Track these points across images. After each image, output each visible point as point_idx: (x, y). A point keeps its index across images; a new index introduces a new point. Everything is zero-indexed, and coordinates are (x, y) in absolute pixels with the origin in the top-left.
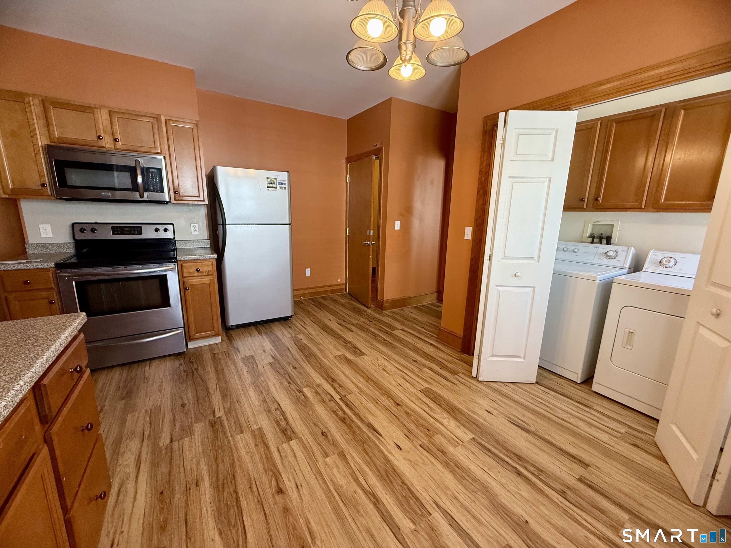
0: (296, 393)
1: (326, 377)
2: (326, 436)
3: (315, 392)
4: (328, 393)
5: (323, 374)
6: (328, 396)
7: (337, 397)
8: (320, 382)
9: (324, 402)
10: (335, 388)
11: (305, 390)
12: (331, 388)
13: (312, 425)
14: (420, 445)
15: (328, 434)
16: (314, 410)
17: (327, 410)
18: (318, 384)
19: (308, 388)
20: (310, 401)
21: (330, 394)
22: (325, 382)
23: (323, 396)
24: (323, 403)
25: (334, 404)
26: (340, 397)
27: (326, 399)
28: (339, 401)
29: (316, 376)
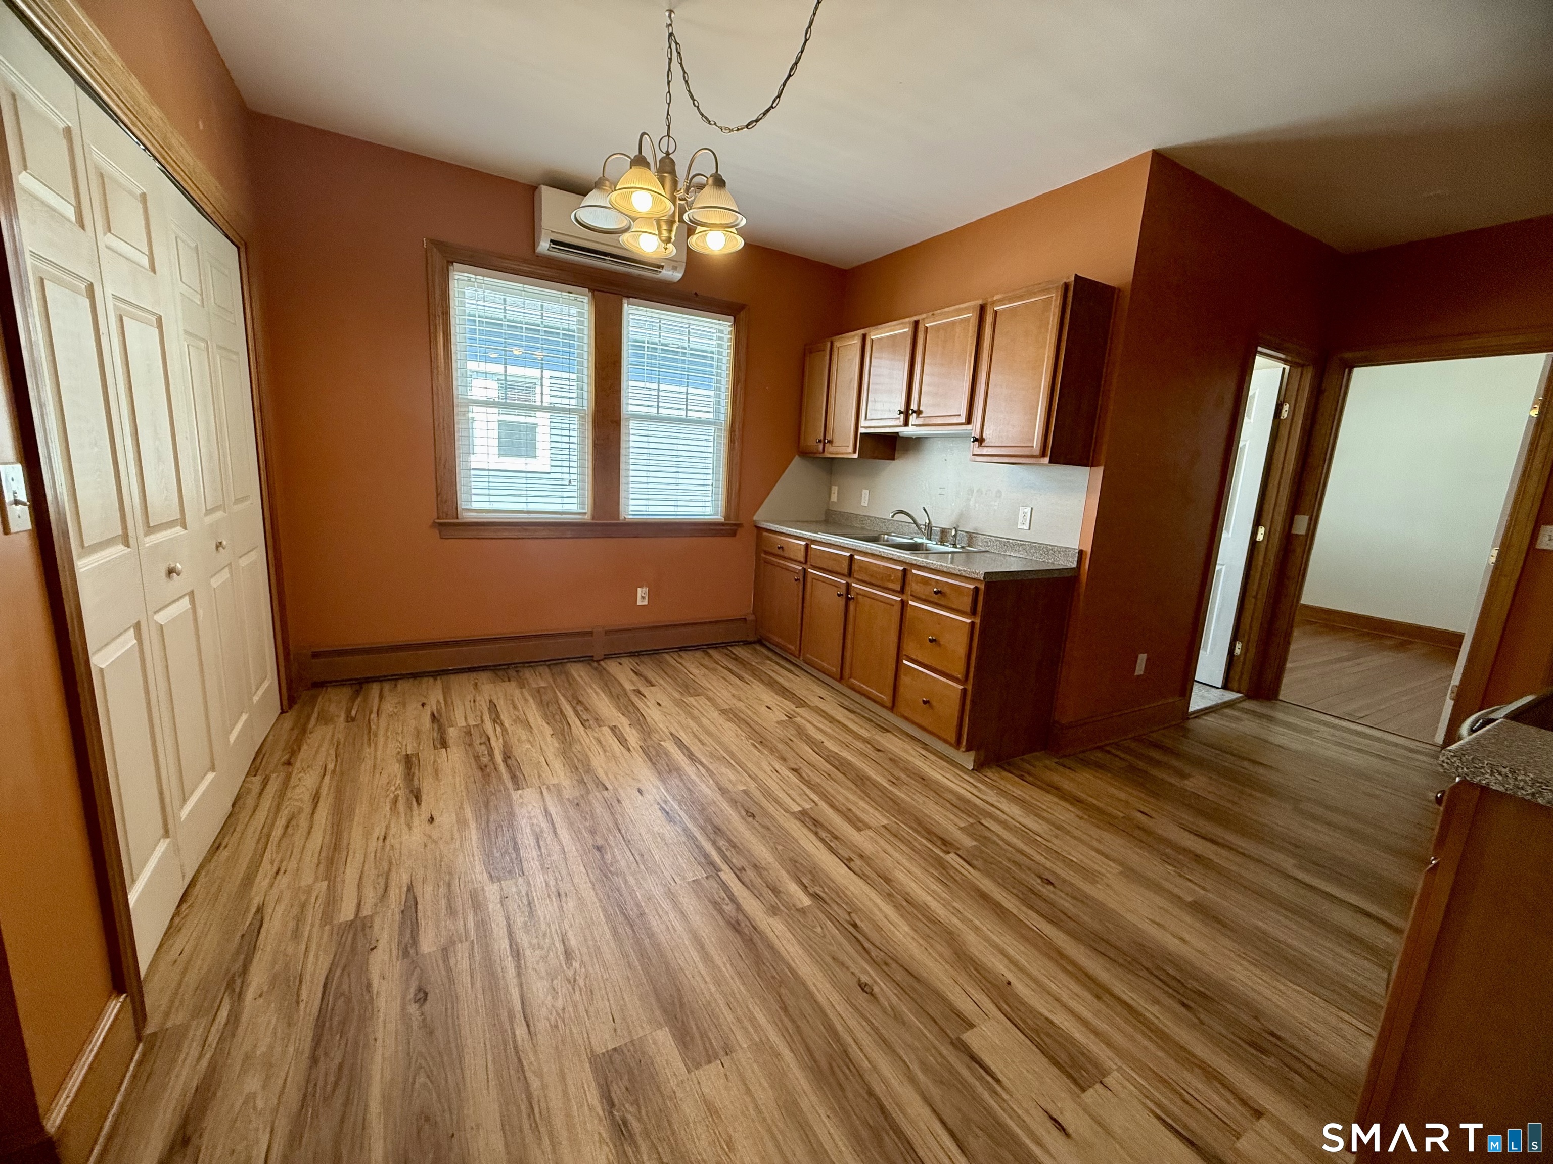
0: (825, 892)
1: (756, 937)
2: (747, 812)
3: (780, 892)
4: (748, 888)
5: (767, 954)
6: (746, 880)
7: (727, 876)
8: (771, 920)
9: (755, 867)
10: (733, 899)
11: (806, 901)
12: (741, 901)
13: (773, 828)
14: (607, 789)
15: (744, 813)
16: (774, 850)
17: (749, 851)
18: (776, 915)
19: (800, 906)
20: (788, 872)
21: (743, 883)
22: (759, 924)
23: (760, 880)
24: (758, 864)
25: (734, 861)
26: (722, 874)
27: (751, 874)
28: (725, 867)
29: (784, 942)
